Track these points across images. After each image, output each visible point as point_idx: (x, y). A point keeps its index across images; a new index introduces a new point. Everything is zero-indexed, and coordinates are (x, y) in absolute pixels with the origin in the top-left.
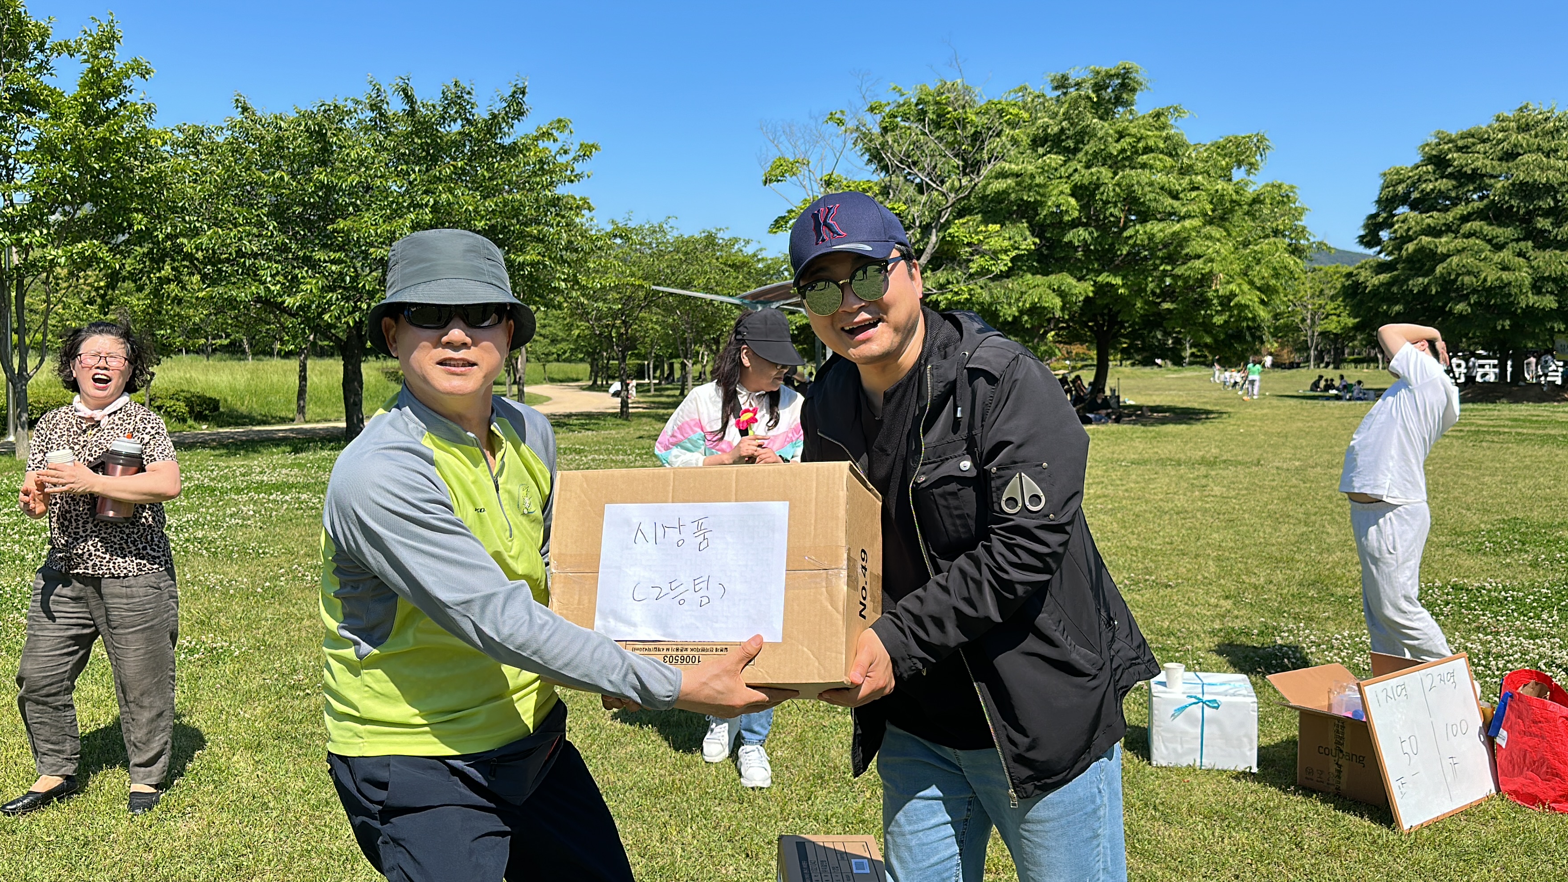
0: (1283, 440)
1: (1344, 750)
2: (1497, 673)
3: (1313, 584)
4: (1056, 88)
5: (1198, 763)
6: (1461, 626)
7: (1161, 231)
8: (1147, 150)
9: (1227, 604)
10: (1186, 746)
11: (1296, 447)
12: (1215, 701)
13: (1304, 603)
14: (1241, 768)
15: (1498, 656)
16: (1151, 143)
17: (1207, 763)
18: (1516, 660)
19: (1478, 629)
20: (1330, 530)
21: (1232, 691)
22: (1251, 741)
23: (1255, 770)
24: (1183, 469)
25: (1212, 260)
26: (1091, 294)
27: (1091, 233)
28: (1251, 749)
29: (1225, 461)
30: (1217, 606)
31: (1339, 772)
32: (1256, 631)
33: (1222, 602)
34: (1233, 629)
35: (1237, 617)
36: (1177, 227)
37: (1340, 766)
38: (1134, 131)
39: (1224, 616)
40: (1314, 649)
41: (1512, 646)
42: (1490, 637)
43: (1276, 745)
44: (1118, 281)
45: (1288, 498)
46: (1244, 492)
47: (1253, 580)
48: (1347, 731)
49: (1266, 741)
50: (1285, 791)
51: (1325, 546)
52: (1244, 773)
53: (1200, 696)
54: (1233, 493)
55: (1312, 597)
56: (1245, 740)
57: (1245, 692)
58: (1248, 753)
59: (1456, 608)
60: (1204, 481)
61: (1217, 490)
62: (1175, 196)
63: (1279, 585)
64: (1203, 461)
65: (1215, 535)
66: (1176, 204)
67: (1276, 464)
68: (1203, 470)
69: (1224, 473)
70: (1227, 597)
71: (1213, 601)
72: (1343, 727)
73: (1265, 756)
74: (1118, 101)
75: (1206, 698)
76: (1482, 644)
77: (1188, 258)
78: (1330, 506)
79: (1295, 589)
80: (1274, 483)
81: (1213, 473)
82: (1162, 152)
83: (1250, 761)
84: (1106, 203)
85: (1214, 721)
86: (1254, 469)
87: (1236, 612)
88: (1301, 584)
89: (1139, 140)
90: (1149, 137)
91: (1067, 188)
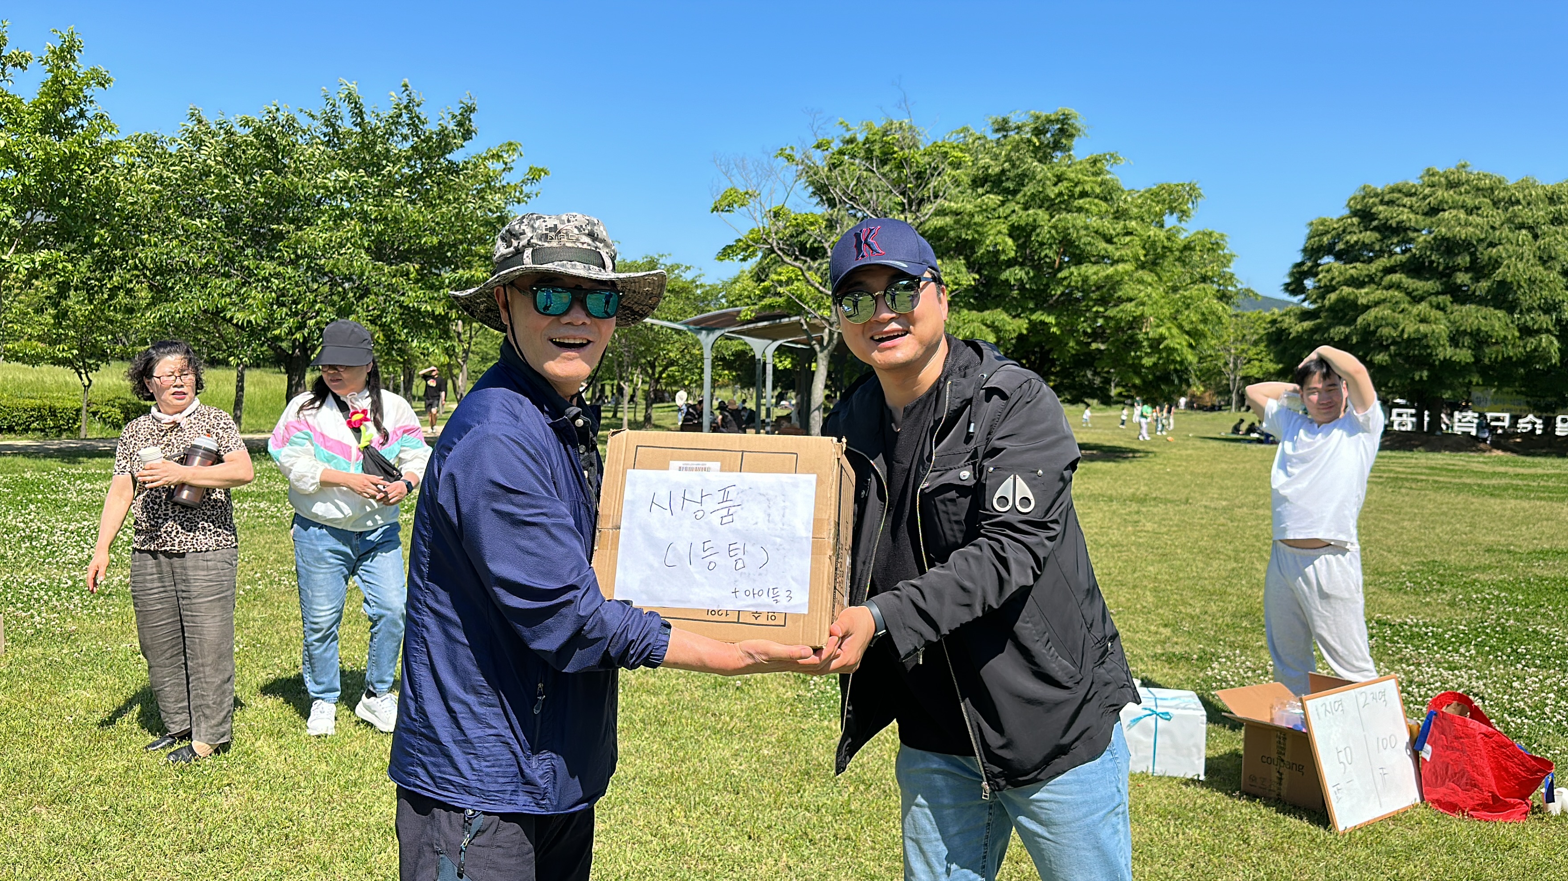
0: (1207, 481)
1: (1285, 758)
2: (1419, 699)
3: (1246, 615)
4: (997, 131)
5: (1150, 771)
6: (1386, 658)
7: (1095, 273)
8: (1084, 194)
9: (1167, 632)
10: (1140, 754)
11: (1221, 488)
12: (1167, 713)
13: (1238, 633)
14: (1189, 776)
15: (1420, 685)
16: (1088, 188)
17: (1159, 771)
18: (1437, 688)
19: (1401, 661)
20: (1259, 566)
21: (1182, 705)
22: (1199, 751)
23: (1202, 778)
24: (1115, 505)
25: (1143, 304)
26: (1025, 332)
27: (1027, 273)
28: (1199, 758)
29: (1155, 499)
30: (1156, 633)
31: (1281, 779)
32: (1195, 656)
33: (1162, 629)
34: (1174, 654)
35: (1176, 643)
36: (1110, 270)
37: (1281, 774)
38: (1073, 175)
39: (1165, 643)
40: (1250, 674)
41: (1433, 676)
42: (1412, 668)
43: (1221, 757)
44: (1051, 319)
45: (1217, 535)
46: (1175, 529)
47: (1189, 610)
48: (1288, 742)
49: (1211, 753)
50: (1231, 796)
51: (1255, 581)
52: (1193, 780)
53: (1154, 708)
54: (1165, 530)
55: (1246, 628)
56: (1194, 750)
57: (1194, 706)
58: (1197, 762)
59: (1380, 641)
60: (1136, 517)
61: (1149, 526)
62: (1109, 240)
63: (1214, 616)
64: (1133, 498)
65: (1151, 568)
66: (1110, 248)
67: (1204, 503)
68: (1135, 507)
69: (1155, 510)
70: (1166, 626)
71: (1153, 628)
72: (1285, 739)
73: (1212, 766)
74: (1057, 145)
75: (1159, 710)
76: (1406, 673)
77: (1120, 301)
78: (1257, 544)
79: (1228, 619)
80: (1204, 522)
81: (1144, 509)
82: (1097, 197)
83: (1198, 770)
84: (1041, 244)
85: (1167, 732)
86: (1183, 507)
87: (1175, 639)
88: (1234, 615)
89: (1076, 185)
90: (1086, 182)
91: (1005, 228)
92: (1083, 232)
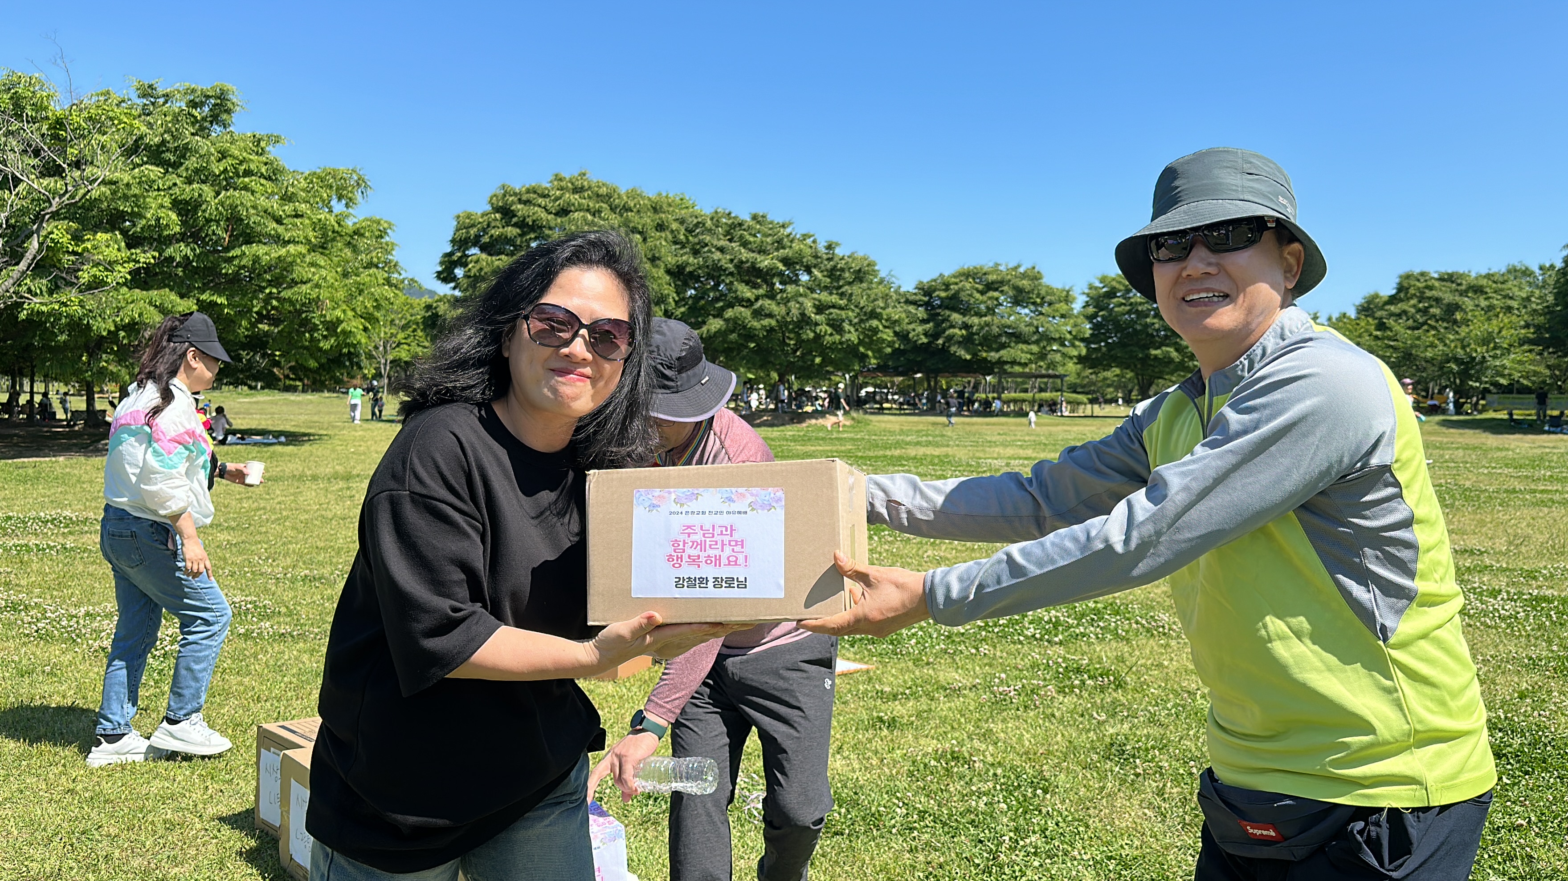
4: (144, 96)
7: (266, 254)
8: (248, 173)
16: (252, 166)
25: (317, 286)
27: (193, 250)
36: (283, 252)
38: (236, 153)
44: (223, 300)
62: (279, 221)
66: (280, 229)
74: (215, 118)
77: (294, 283)
82: (263, 176)
84: (208, 221)
89: (241, 163)
90: (252, 161)
91: (167, 201)
92: (252, 211)
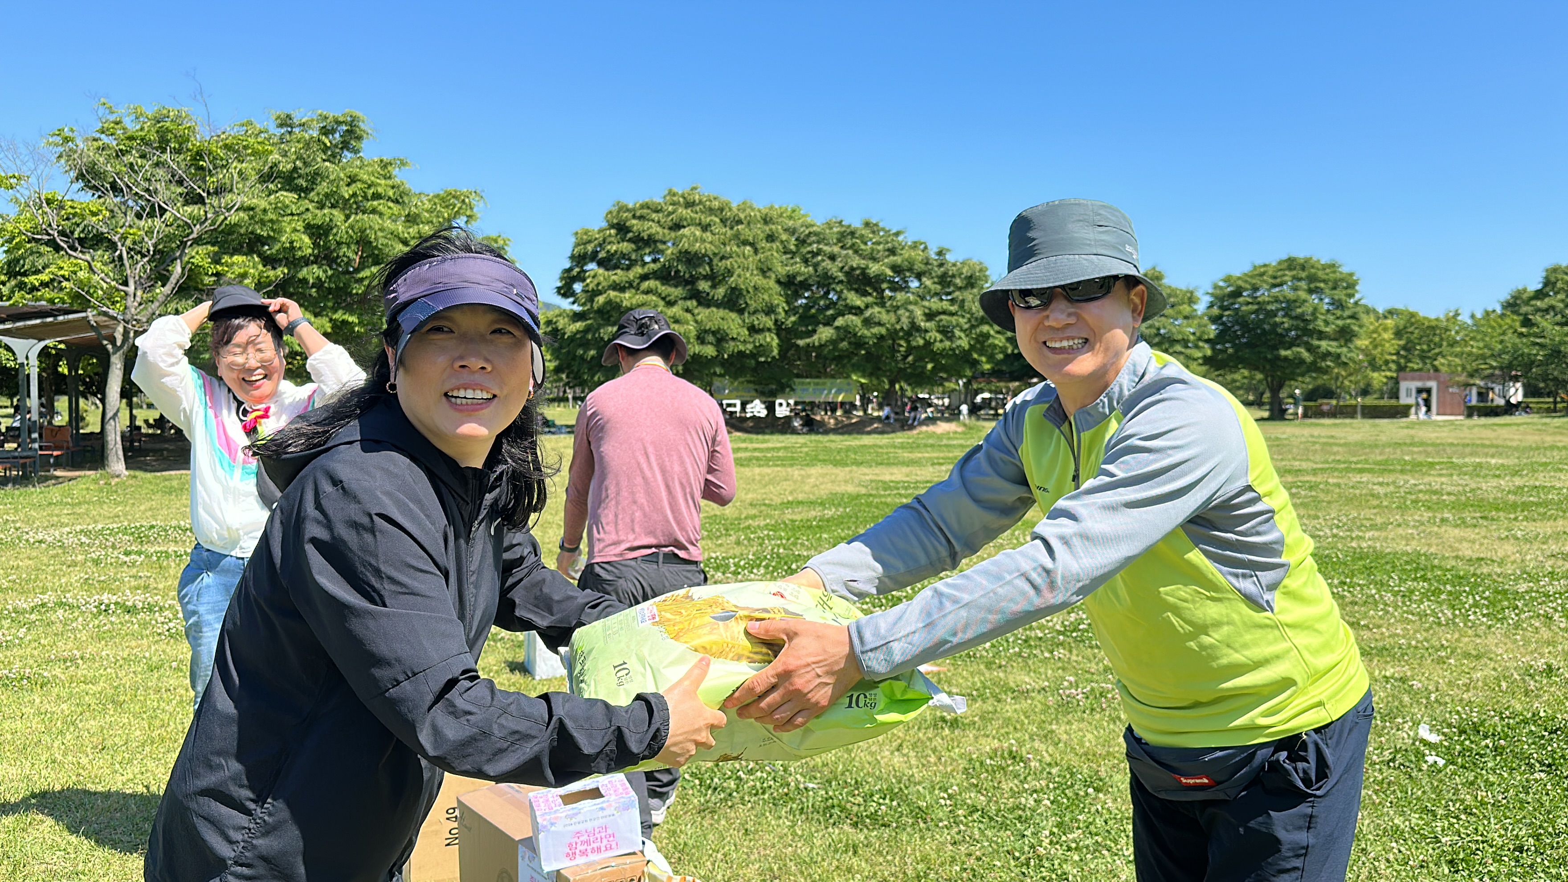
4: (281, 126)
8: (377, 196)
16: (380, 190)
27: (325, 271)
38: (365, 177)
44: (352, 319)
74: (345, 145)
82: (389, 199)
84: (339, 244)
89: (369, 187)
90: (380, 185)
91: (300, 226)
92: (380, 234)
